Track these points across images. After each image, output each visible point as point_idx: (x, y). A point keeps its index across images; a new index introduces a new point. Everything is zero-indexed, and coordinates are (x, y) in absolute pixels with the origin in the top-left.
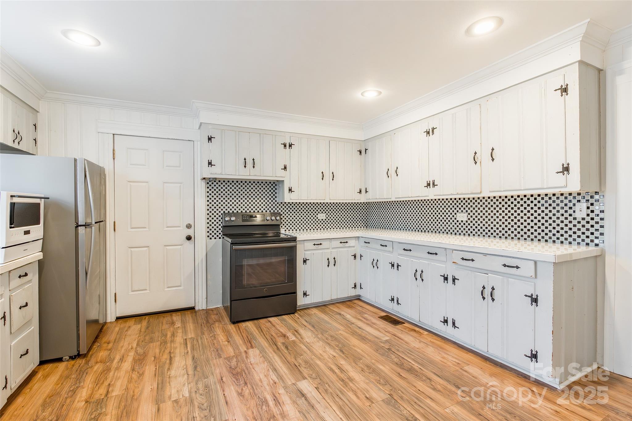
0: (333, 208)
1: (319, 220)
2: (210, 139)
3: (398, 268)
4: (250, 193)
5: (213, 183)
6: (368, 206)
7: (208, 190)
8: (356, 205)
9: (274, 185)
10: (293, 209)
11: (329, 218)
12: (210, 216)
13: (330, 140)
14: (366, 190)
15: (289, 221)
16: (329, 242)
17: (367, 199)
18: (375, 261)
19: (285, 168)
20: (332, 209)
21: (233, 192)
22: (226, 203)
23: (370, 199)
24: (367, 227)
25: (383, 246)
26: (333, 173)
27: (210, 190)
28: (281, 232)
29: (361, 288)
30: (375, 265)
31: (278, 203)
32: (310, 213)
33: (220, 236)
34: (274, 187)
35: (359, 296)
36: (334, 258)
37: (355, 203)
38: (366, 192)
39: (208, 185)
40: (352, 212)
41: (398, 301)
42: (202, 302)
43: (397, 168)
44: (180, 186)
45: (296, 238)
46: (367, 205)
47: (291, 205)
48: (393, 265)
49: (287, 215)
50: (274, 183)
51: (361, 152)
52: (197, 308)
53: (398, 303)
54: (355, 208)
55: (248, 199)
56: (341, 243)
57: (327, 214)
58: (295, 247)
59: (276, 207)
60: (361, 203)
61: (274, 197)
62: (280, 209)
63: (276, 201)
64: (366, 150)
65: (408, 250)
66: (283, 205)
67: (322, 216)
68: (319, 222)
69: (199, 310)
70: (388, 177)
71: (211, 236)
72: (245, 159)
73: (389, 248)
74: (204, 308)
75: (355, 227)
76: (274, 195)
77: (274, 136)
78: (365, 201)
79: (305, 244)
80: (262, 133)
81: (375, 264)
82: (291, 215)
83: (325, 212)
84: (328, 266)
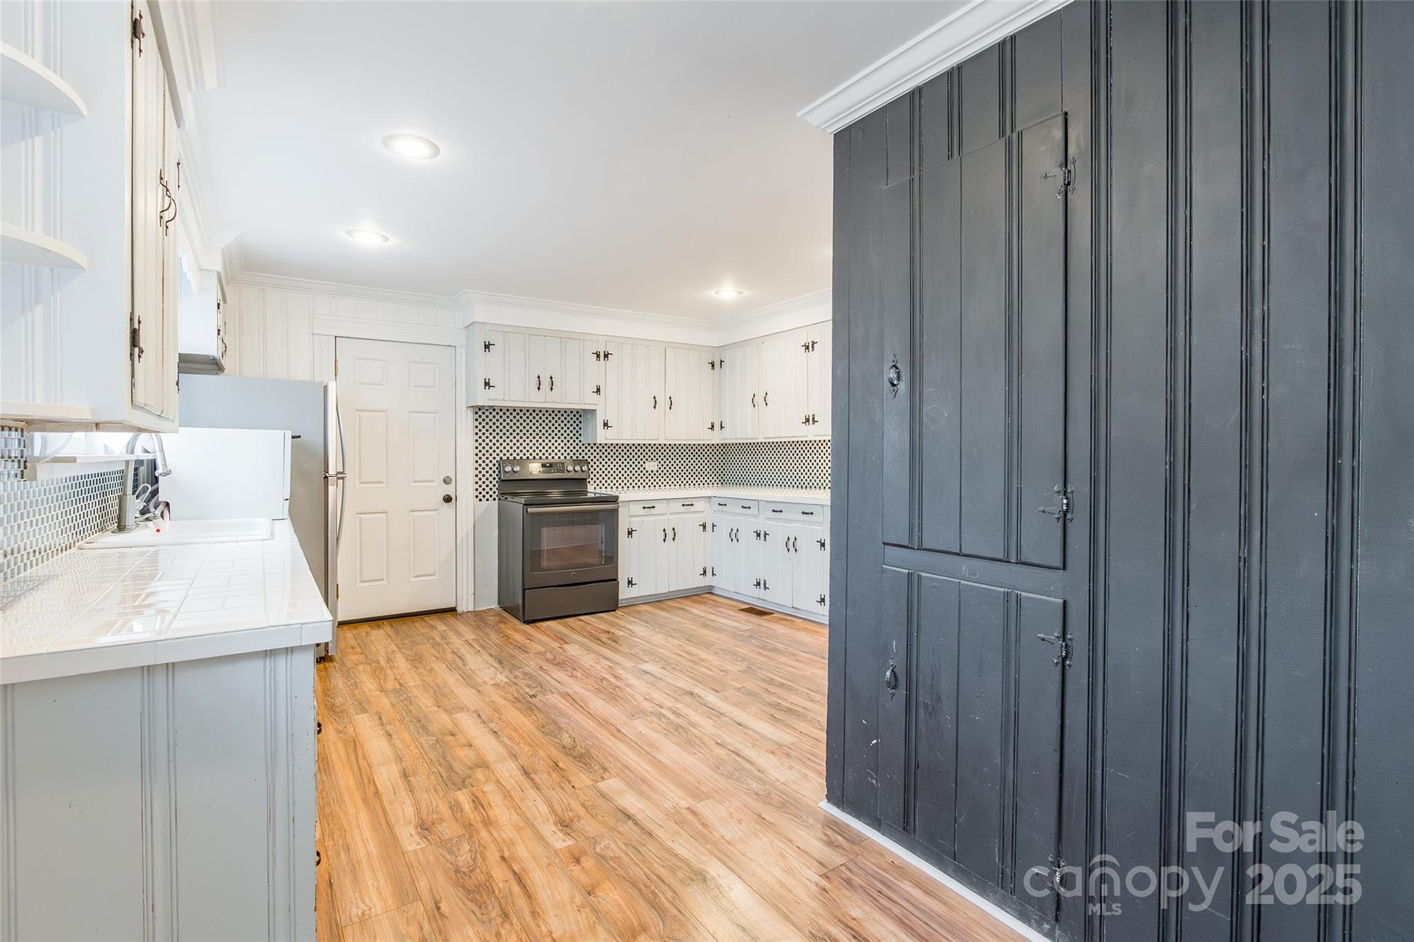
0: (670, 454)
1: (647, 472)
2: (487, 347)
3: (765, 537)
4: (541, 428)
5: (484, 413)
6: (724, 450)
7: (477, 423)
8: (706, 447)
9: (577, 416)
10: (606, 453)
11: (662, 469)
12: (480, 465)
13: (666, 347)
14: (721, 425)
15: (601, 472)
16: (665, 504)
17: (723, 439)
18: (735, 531)
19: (598, 390)
20: (667, 454)
21: (514, 427)
22: (504, 444)
23: (726, 439)
24: (722, 483)
25: (745, 508)
26: (670, 398)
27: (480, 423)
28: (589, 490)
29: (713, 574)
30: (733, 537)
31: (583, 445)
32: (634, 460)
33: (494, 496)
34: (577, 419)
35: (711, 587)
36: (674, 529)
37: (704, 445)
38: (722, 427)
39: (477, 416)
40: (699, 459)
41: (765, 584)
42: (468, 599)
43: (766, 394)
44: (435, 417)
45: (617, 497)
46: (722, 447)
47: (603, 447)
48: (759, 535)
49: (598, 463)
50: (577, 412)
51: (713, 366)
52: (459, 610)
53: (766, 588)
54: (704, 453)
55: (537, 438)
56: (683, 505)
57: (660, 462)
58: (617, 510)
59: (580, 451)
60: (713, 445)
61: (577, 435)
62: (586, 454)
63: (580, 441)
64: (721, 362)
65: (778, 511)
66: (592, 448)
67: (651, 466)
68: (647, 475)
69: (463, 613)
70: (754, 406)
71: (480, 496)
72: (539, 377)
73: (754, 511)
74: (471, 609)
75: (704, 484)
76: (577, 432)
77: (582, 341)
78: (720, 442)
79: (630, 506)
80: (564, 338)
81: (734, 535)
82: (603, 463)
83: (657, 459)
84: (664, 540)
